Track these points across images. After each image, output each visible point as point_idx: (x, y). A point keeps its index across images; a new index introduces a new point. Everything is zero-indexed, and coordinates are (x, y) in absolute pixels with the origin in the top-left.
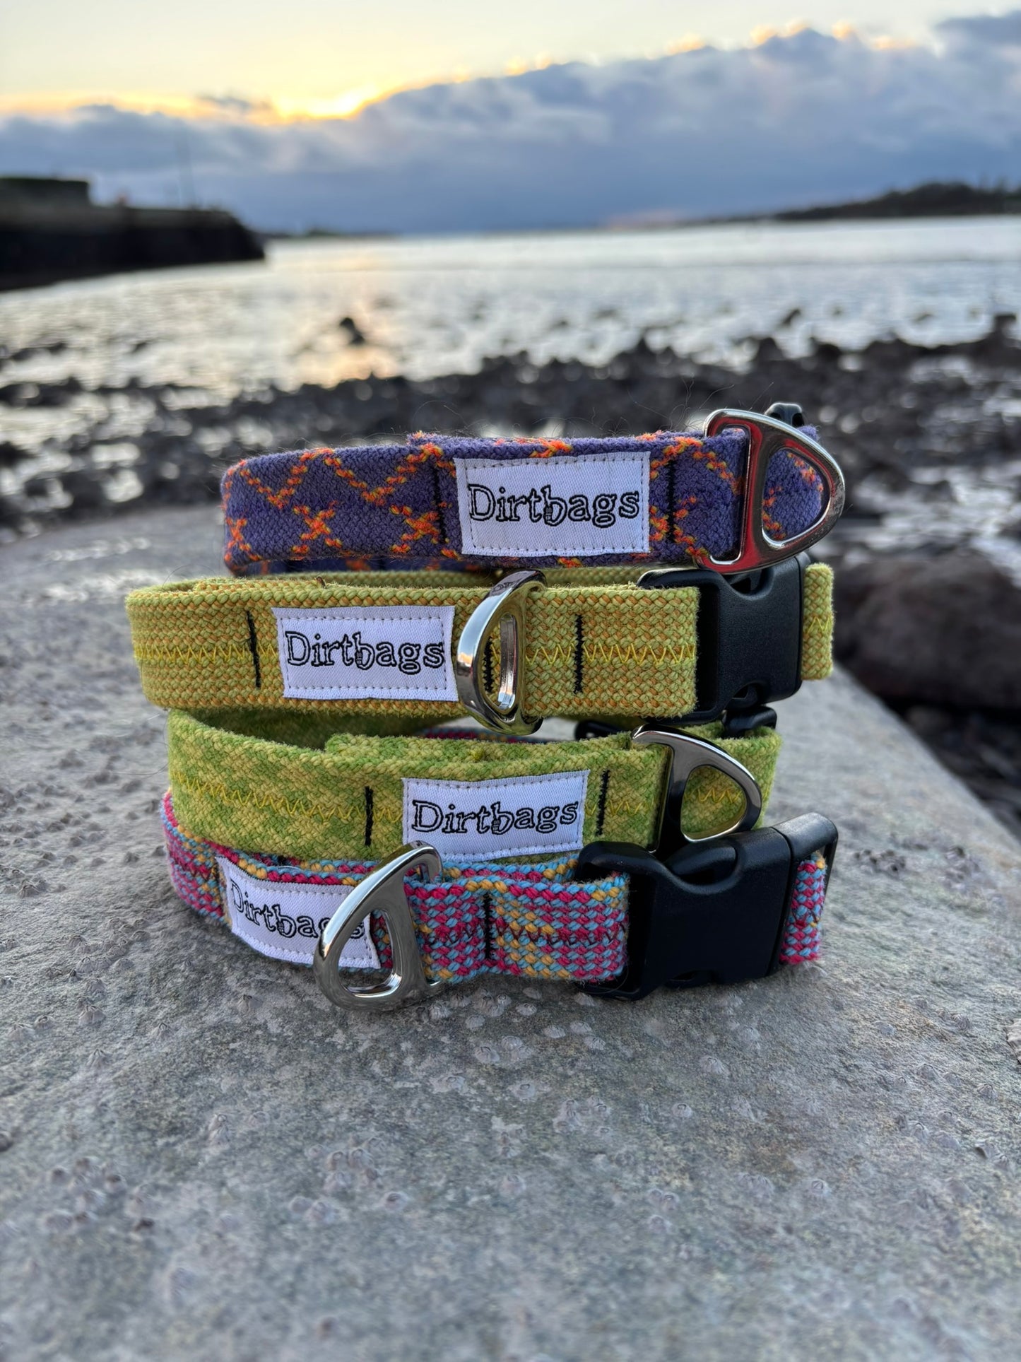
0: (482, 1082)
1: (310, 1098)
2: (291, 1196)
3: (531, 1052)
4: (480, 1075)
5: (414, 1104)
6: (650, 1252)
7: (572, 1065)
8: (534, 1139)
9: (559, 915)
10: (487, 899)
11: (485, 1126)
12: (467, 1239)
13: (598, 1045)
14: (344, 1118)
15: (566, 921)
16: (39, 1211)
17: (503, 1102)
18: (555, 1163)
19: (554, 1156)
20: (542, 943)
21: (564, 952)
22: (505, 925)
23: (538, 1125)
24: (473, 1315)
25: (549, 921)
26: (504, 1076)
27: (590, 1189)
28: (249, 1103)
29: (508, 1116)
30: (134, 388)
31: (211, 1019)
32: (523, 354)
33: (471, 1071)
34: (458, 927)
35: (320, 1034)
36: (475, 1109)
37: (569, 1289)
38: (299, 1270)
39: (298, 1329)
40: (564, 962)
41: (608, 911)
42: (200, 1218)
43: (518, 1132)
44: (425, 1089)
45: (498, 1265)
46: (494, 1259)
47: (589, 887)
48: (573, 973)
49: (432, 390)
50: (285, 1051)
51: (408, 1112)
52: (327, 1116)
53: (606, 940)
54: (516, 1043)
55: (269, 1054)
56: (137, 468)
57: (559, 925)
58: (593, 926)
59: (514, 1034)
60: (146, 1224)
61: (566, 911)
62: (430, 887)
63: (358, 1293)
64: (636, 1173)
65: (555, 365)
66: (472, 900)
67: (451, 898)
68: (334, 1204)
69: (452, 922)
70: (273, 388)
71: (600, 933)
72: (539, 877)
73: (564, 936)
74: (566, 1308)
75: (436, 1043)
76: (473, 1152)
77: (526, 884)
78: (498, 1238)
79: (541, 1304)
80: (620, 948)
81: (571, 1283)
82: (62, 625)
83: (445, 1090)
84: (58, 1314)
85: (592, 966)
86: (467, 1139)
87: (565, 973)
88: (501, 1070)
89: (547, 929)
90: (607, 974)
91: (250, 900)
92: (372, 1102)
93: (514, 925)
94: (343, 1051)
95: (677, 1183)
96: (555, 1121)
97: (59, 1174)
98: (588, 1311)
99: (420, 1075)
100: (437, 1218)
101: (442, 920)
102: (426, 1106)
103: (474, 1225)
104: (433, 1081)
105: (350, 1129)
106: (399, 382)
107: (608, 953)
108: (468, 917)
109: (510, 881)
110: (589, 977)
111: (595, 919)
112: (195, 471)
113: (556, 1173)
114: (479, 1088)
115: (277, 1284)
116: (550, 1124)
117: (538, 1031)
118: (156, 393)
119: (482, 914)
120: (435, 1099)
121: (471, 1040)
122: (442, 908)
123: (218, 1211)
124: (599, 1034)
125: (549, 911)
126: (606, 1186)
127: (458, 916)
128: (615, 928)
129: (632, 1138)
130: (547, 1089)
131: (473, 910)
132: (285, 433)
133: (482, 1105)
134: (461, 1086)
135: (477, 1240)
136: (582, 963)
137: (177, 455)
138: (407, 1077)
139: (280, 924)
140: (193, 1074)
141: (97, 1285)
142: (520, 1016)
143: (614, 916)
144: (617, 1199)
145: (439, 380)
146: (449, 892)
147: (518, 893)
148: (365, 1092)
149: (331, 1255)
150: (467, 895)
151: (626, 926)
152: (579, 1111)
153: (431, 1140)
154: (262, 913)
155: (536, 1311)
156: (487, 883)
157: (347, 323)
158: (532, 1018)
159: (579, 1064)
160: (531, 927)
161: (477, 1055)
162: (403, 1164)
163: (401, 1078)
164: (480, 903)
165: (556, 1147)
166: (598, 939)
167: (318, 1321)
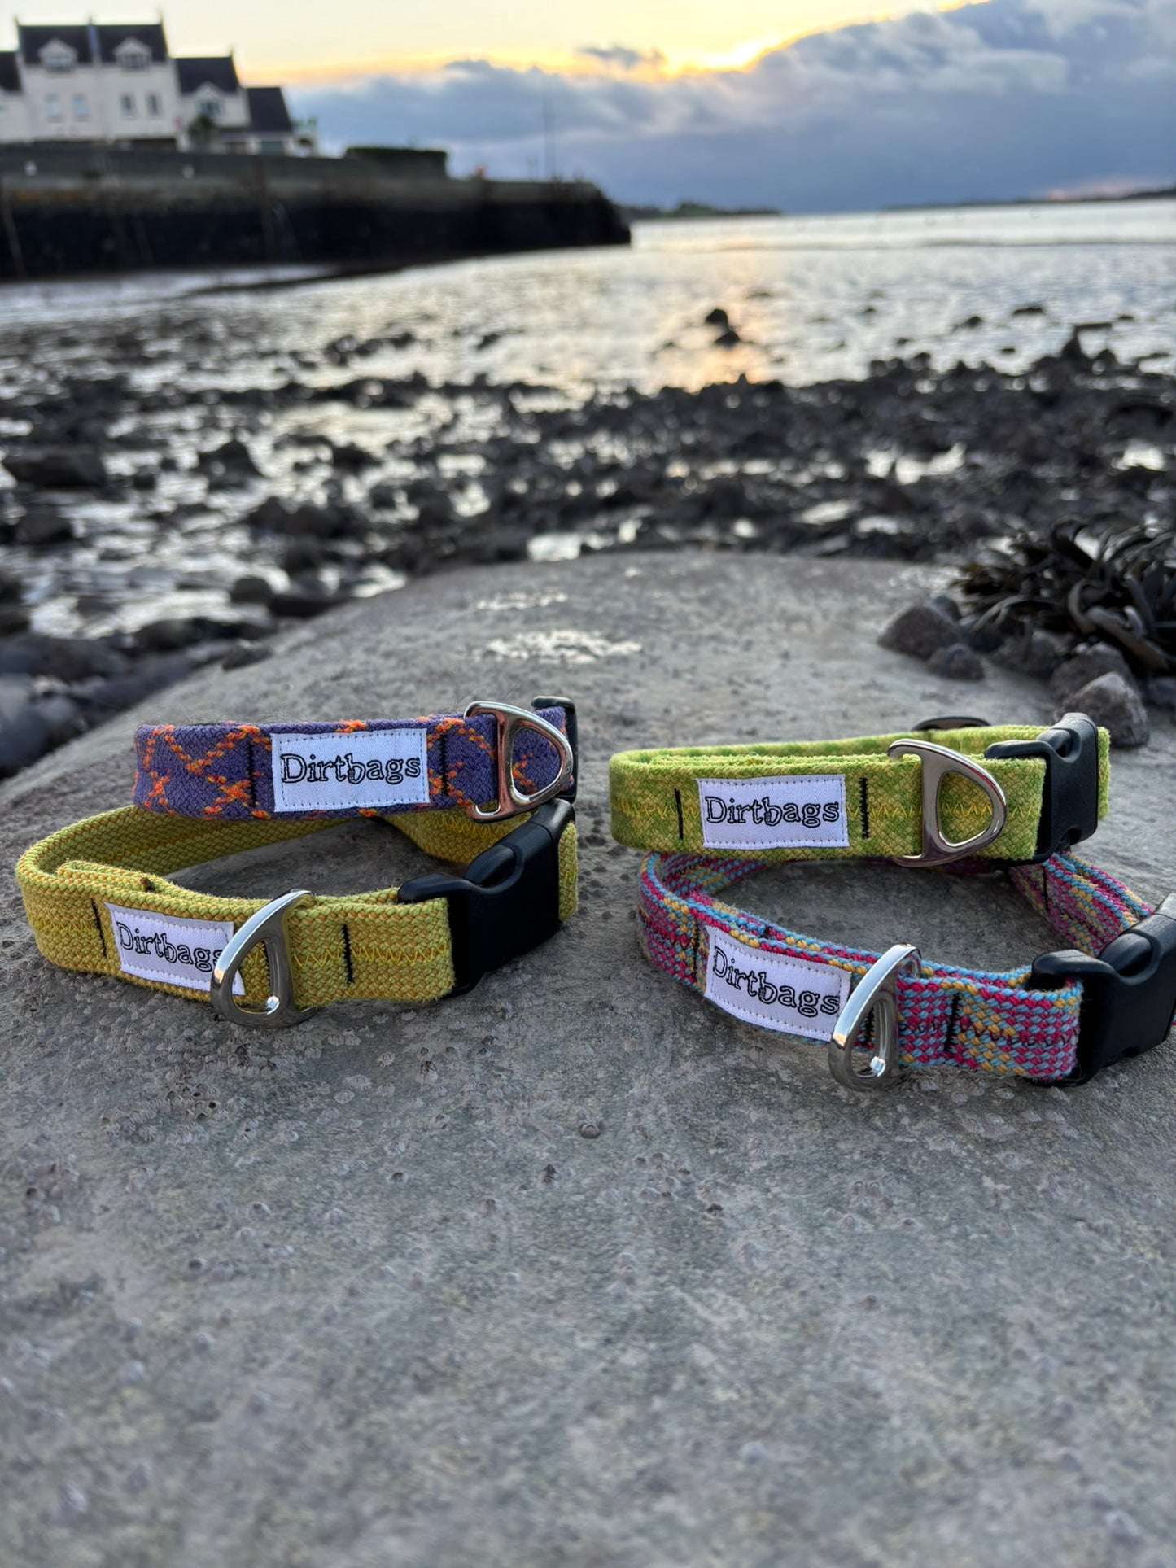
0: (971, 1147)
1: (828, 1137)
2: (825, 1207)
3: (1012, 1129)
4: (969, 1141)
5: (914, 1155)
6: (1129, 1302)
7: (1050, 1145)
8: (1022, 1199)
9: (1022, 1018)
10: (957, 999)
11: (978, 1183)
12: (973, 1262)
13: (1072, 1133)
14: (857, 1157)
15: (1027, 1025)
16: (633, 1186)
17: (991, 1165)
18: (1041, 1221)
19: (1040, 1216)
20: (1003, 1043)
21: (1022, 1052)
22: (970, 1023)
23: (1024, 1189)
24: (984, 1316)
25: (1012, 1023)
26: (989, 1145)
27: (1074, 1247)
28: (776, 1133)
29: (997, 1178)
30: (480, 387)
31: (730, 1061)
32: (923, 357)
33: (960, 1136)
34: (928, 1020)
35: (824, 1088)
36: (967, 1167)
37: (1062, 1314)
38: (841, 1260)
39: (848, 1299)
40: (1021, 1061)
41: (1065, 1018)
42: (753, 1210)
43: (1006, 1193)
44: (922, 1145)
45: (999, 1286)
46: (996, 1281)
47: (1051, 995)
48: (1028, 1071)
49: (809, 399)
50: (798, 1098)
51: (910, 1161)
52: (843, 1154)
53: (1061, 1043)
54: (999, 1120)
55: (785, 1097)
56: (483, 479)
57: (1021, 1028)
58: (1051, 1030)
59: (995, 1112)
60: (716, 1208)
61: (1029, 1016)
62: (911, 980)
63: (889, 1283)
64: (1113, 1241)
65: (961, 371)
66: (944, 998)
67: (927, 993)
68: (859, 1220)
69: (924, 1015)
70: (631, 392)
71: (1056, 1037)
72: (1006, 985)
73: (1023, 1037)
74: (1062, 1326)
75: (927, 1111)
76: (969, 1201)
77: (996, 989)
78: (999, 1267)
79: (1039, 1319)
80: (1071, 1051)
81: (1064, 1309)
82: (515, 684)
83: (940, 1149)
84: (663, 1258)
85: (1046, 1065)
86: (963, 1189)
87: (1021, 1070)
88: (987, 1140)
89: (1010, 1030)
90: (1058, 1073)
91: (735, 966)
92: (879, 1148)
93: (979, 1025)
94: (847, 1105)
95: (1150, 1256)
96: (1039, 1188)
97: (642, 1161)
98: (1078, 1331)
99: (917, 1134)
100: (946, 1243)
101: (916, 1011)
102: (924, 1158)
103: (978, 1253)
104: (928, 1140)
105: (864, 1166)
106: (774, 388)
107: (1061, 1054)
108: (937, 1012)
109: (981, 985)
110: (1042, 1075)
111: (1054, 1025)
112: (545, 484)
113: (1043, 1228)
114: (968, 1151)
115: (826, 1266)
116: (1034, 1190)
117: (1017, 1113)
118: (504, 393)
119: (949, 1011)
120: (932, 1154)
121: (958, 1111)
122: (918, 1001)
123: (768, 1209)
124: (1072, 1125)
125: (1014, 1014)
126: (1087, 1247)
127: (930, 1009)
128: (1069, 1033)
129: (1108, 1214)
130: (1029, 1162)
131: (943, 1007)
132: (643, 447)
133: (973, 1166)
134: (952, 1146)
135: (981, 1265)
136: (1037, 1062)
137: (526, 466)
138: (905, 1133)
139: (762, 990)
140: (726, 1103)
141: (687, 1244)
142: (999, 1098)
143: (1069, 1022)
144: (1097, 1259)
145: (820, 388)
146: (927, 987)
147: (987, 996)
148: (872, 1140)
149: (865, 1254)
150: (941, 992)
151: (1078, 1031)
152: (1061, 1183)
153: (933, 1185)
154: (747, 978)
155: (1036, 1323)
156: (959, 983)
157: (717, 317)
158: (1011, 1101)
159: (1057, 1145)
160: (994, 1028)
161: (964, 1124)
162: (912, 1199)
163: (900, 1134)
164: (950, 1001)
165: (1041, 1209)
166: (1054, 1042)
167: (863, 1296)
